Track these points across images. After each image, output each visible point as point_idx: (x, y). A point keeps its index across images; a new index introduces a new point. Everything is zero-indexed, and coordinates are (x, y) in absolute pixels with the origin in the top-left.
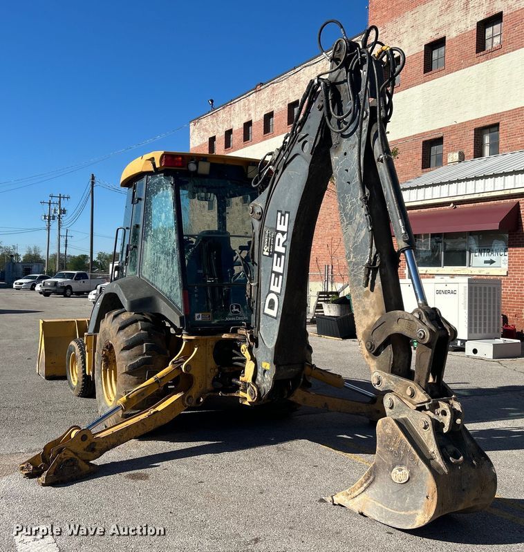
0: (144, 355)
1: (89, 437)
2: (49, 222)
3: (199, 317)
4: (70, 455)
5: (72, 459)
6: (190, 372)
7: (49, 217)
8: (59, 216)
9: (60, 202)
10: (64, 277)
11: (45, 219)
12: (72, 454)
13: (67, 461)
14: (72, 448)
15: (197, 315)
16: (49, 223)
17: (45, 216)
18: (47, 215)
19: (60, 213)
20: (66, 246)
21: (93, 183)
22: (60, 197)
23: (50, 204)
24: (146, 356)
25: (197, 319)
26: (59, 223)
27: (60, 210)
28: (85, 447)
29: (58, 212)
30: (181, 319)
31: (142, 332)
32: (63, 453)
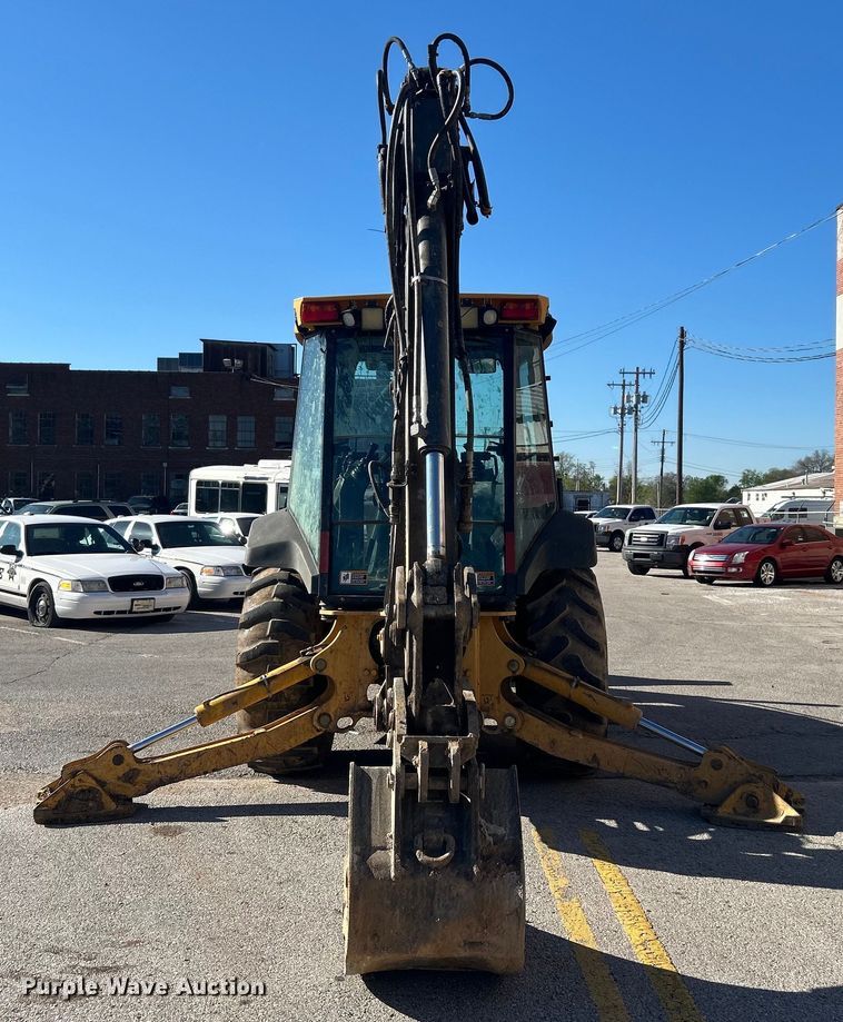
0: (267, 638)
1: (128, 759)
2: (622, 418)
3: (346, 578)
4: (90, 783)
5: (90, 790)
6: (325, 673)
7: (623, 408)
8: (636, 406)
9: (637, 382)
10: (613, 516)
11: (615, 413)
12: (94, 782)
13: (83, 791)
14: (95, 773)
15: (343, 574)
16: (622, 421)
17: (616, 409)
18: (620, 405)
19: (638, 402)
20: (662, 461)
21: (682, 344)
22: (638, 374)
23: (624, 386)
24: (270, 641)
25: (342, 581)
26: (636, 419)
27: (638, 396)
28: (121, 775)
29: (634, 399)
30: (314, 579)
31: (275, 600)
32: (77, 778)
